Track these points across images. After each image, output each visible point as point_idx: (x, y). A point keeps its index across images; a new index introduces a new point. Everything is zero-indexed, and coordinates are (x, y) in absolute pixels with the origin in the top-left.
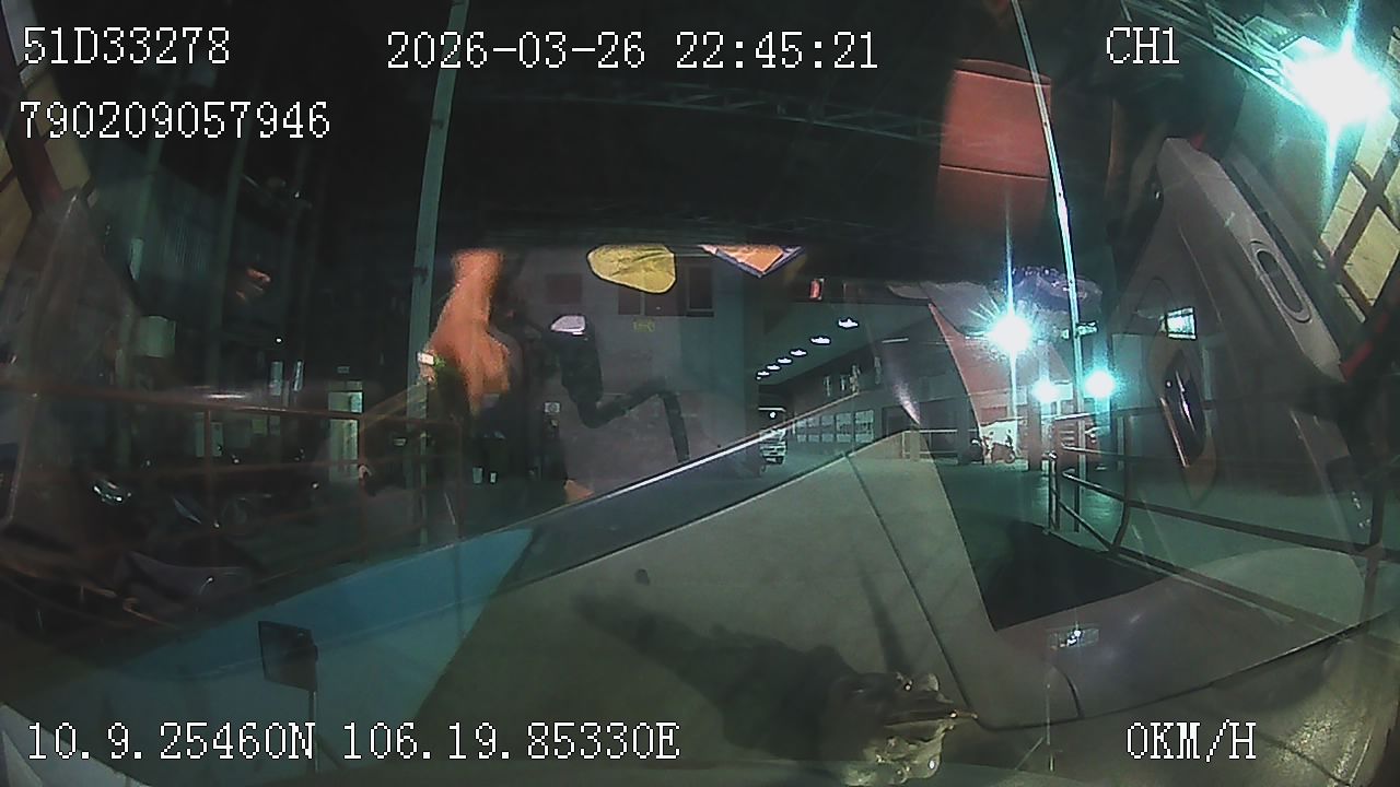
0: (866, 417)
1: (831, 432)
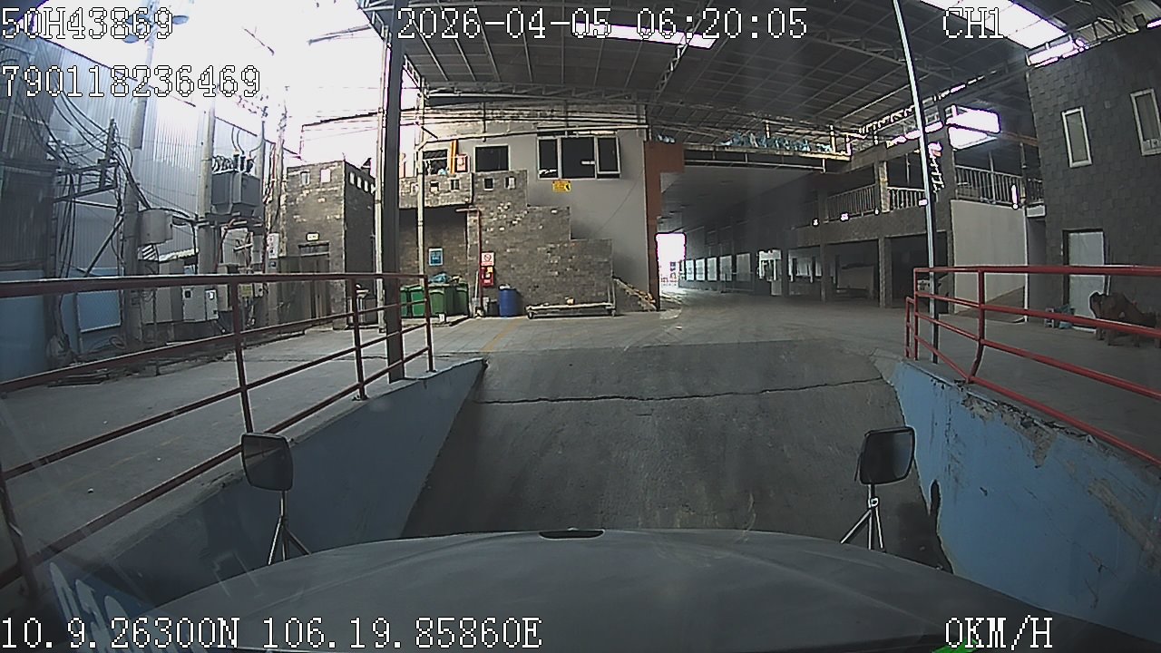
1: (715, 273)
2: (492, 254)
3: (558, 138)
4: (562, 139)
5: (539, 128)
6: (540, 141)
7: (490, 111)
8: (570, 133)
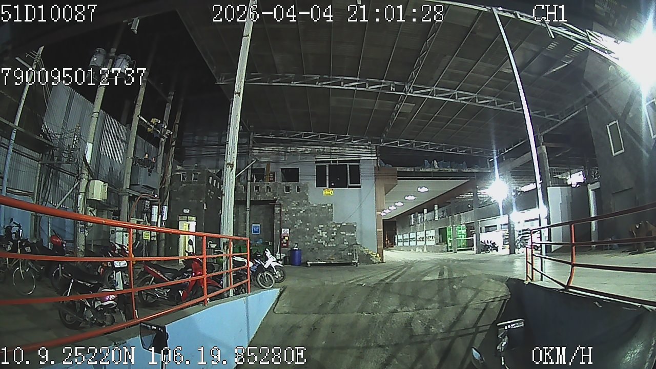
0: (432, 233)
1: (414, 241)
2: (288, 230)
3: (327, 164)
4: (329, 165)
5: (316, 159)
6: (317, 166)
7: (289, 148)
8: (334, 162)
